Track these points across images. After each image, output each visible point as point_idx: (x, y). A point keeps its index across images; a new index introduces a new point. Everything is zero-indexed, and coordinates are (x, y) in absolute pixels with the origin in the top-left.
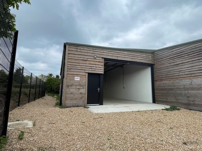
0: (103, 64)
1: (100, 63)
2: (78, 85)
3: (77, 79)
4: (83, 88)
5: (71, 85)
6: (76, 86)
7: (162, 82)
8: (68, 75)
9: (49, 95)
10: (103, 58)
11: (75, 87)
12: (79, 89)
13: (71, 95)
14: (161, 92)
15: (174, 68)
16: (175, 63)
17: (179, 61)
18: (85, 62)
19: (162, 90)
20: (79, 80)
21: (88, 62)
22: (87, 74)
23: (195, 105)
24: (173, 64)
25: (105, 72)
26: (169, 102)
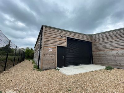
0: (66, 41)
1: (64, 40)
2: (51, 54)
3: (50, 50)
4: (54, 56)
5: (46, 54)
6: (49, 54)
7: (98, 52)
8: (45, 47)
9: (27, 60)
10: (66, 37)
11: (49, 56)
12: (51, 57)
13: (46, 61)
14: (97, 58)
15: (106, 44)
16: (106, 42)
17: (108, 40)
18: (55, 39)
19: (98, 57)
20: (51, 50)
21: (57, 39)
22: (57, 47)
23: (121, 66)
24: (105, 42)
25: (67, 46)
26: (103, 64)
